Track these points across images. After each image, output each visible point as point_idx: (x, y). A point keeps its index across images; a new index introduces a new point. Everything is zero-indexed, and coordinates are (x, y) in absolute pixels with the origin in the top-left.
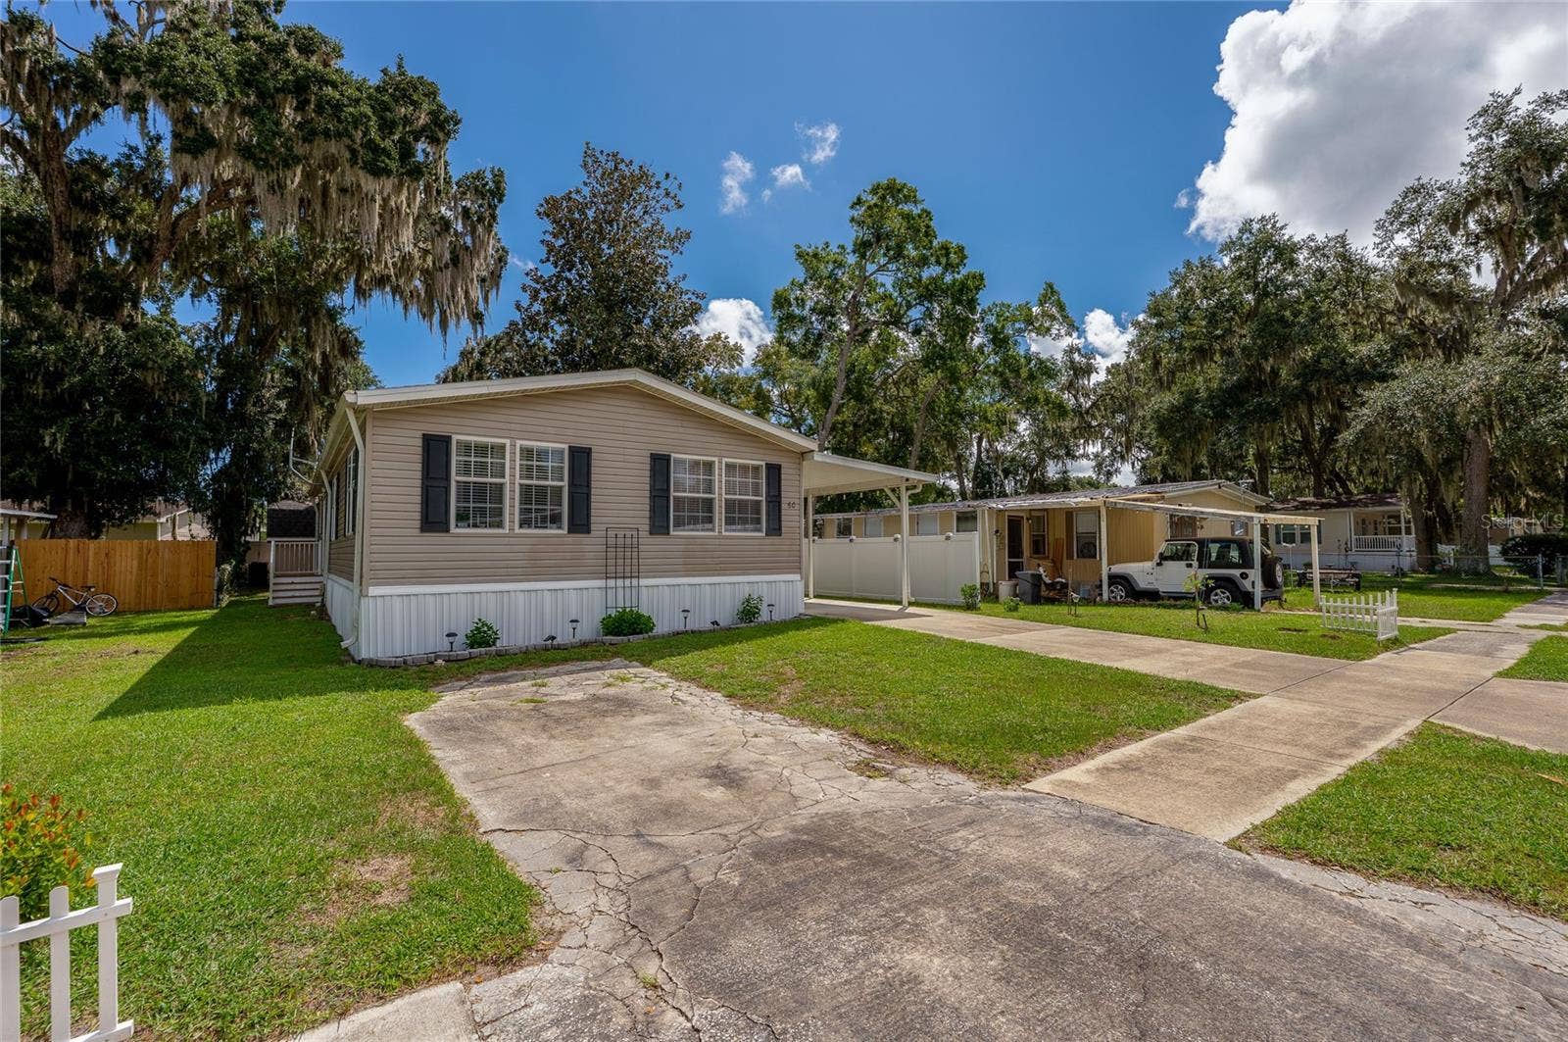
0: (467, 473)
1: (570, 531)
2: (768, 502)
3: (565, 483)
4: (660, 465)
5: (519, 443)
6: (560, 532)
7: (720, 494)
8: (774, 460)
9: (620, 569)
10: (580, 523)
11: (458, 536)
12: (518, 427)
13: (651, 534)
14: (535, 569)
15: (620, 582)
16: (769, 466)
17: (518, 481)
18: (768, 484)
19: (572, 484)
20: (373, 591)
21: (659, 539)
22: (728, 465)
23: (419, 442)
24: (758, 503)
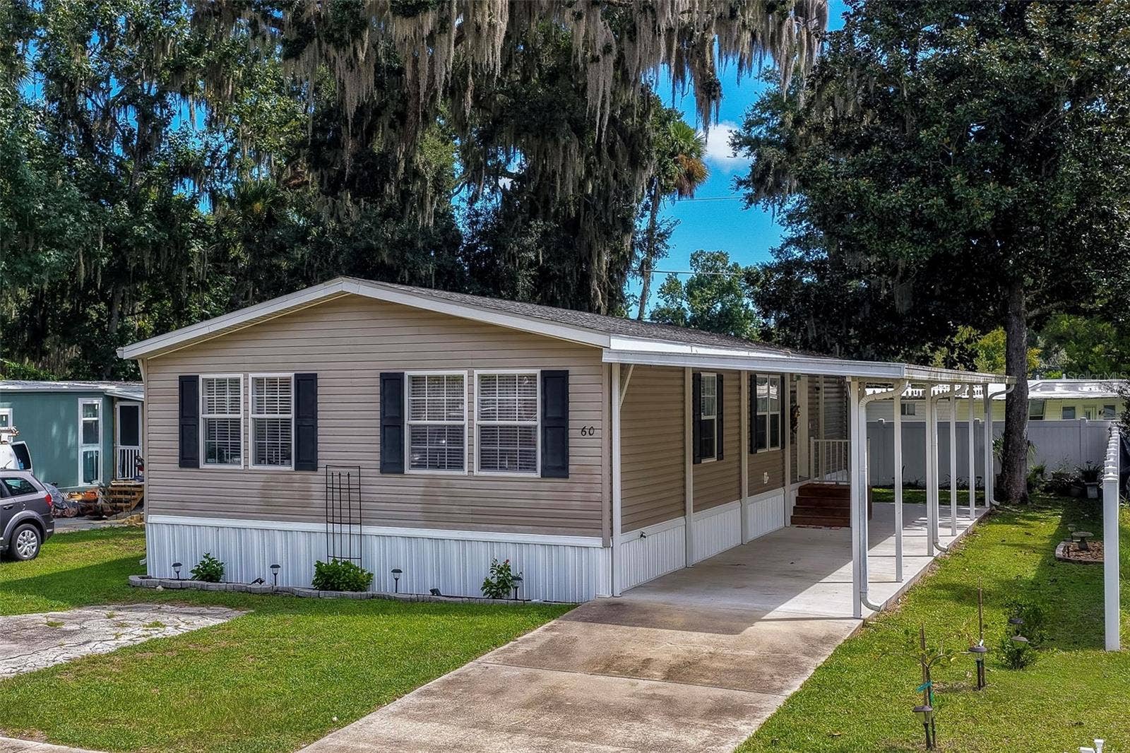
0: (211, 411)
1: (297, 469)
2: (544, 429)
3: (292, 416)
4: (391, 385)
5: (251, 375)
6: (288, 468)
7: (471, 419)
8: (555, 364)
9: (345, 512)
10: (307, 460)
11: (205, 471)
12: (250, 359)
13: (382, 472)
14: (269, 509)
15: (346, 528)
16: (546, 375)
17: (251, 415)
18: (544, 402)
19: (297, 416)
20: (152, 519)
21: (393, 479)
22: (482, 377)
23: (177, 384)
24: (529, 430)
